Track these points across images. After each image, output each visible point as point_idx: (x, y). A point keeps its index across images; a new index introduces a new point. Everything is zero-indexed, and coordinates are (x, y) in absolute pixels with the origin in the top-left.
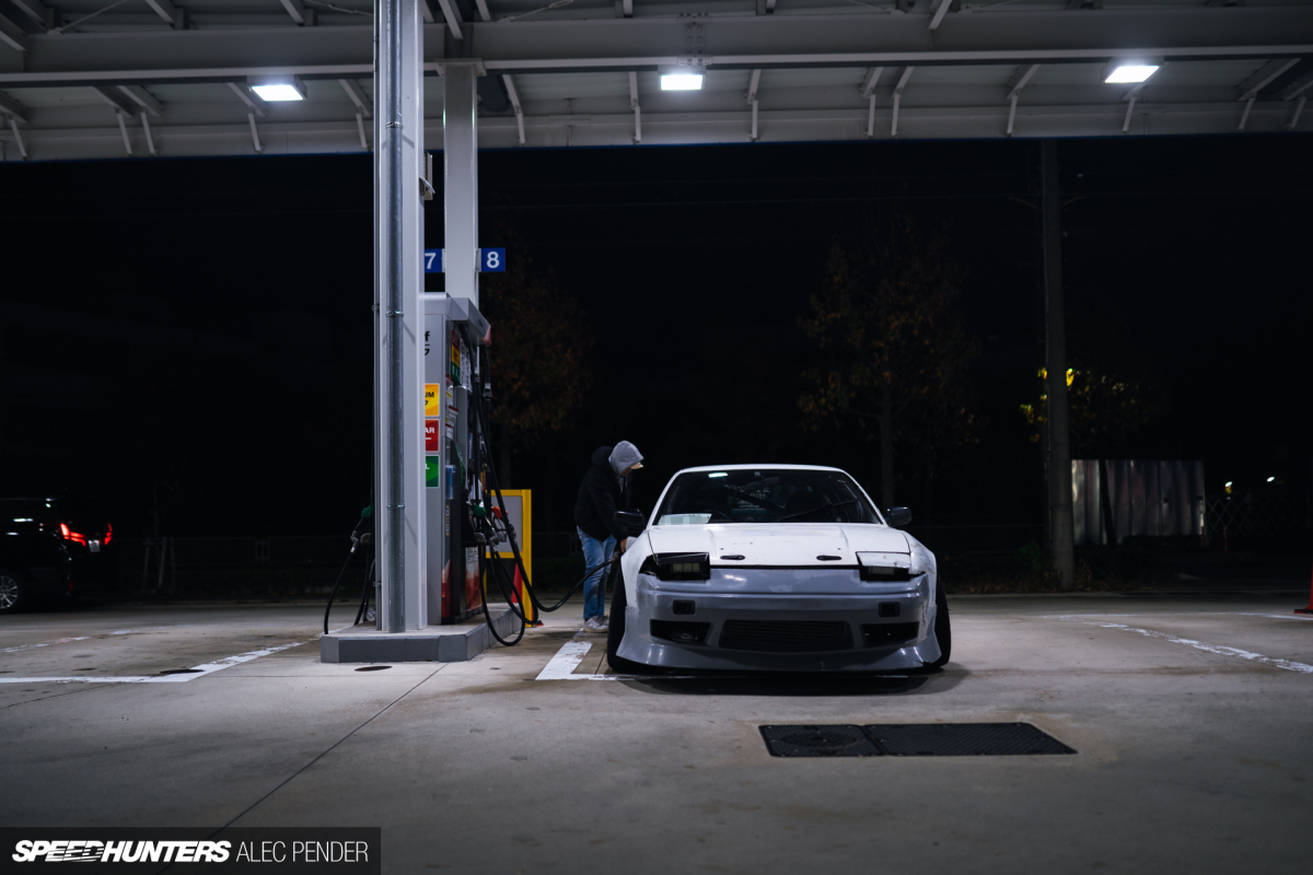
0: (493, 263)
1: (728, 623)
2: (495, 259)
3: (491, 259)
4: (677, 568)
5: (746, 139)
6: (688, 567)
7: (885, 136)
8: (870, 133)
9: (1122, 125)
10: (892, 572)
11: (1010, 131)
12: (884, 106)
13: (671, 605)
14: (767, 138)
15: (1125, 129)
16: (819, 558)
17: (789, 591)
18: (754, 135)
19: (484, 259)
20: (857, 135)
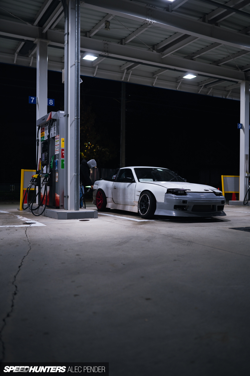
0: (51, 103)
1: (194, 206)
2: (52, 102)
3: (50, 102)
4: (179, 192)
5: (91, 76)
6: (182, 192)
7: (126, 81)
8: (123, 80)
9: (177, 88)
10: (219, 194)
11: (154, 85)
12: (128, 74)
13: (182, 201)
14: (98, 77)
15: (177, 89)
16: (204, 190)
17: (205, 198)
18: (95, 75)
19: (48, 102)
20: (119, 80)
